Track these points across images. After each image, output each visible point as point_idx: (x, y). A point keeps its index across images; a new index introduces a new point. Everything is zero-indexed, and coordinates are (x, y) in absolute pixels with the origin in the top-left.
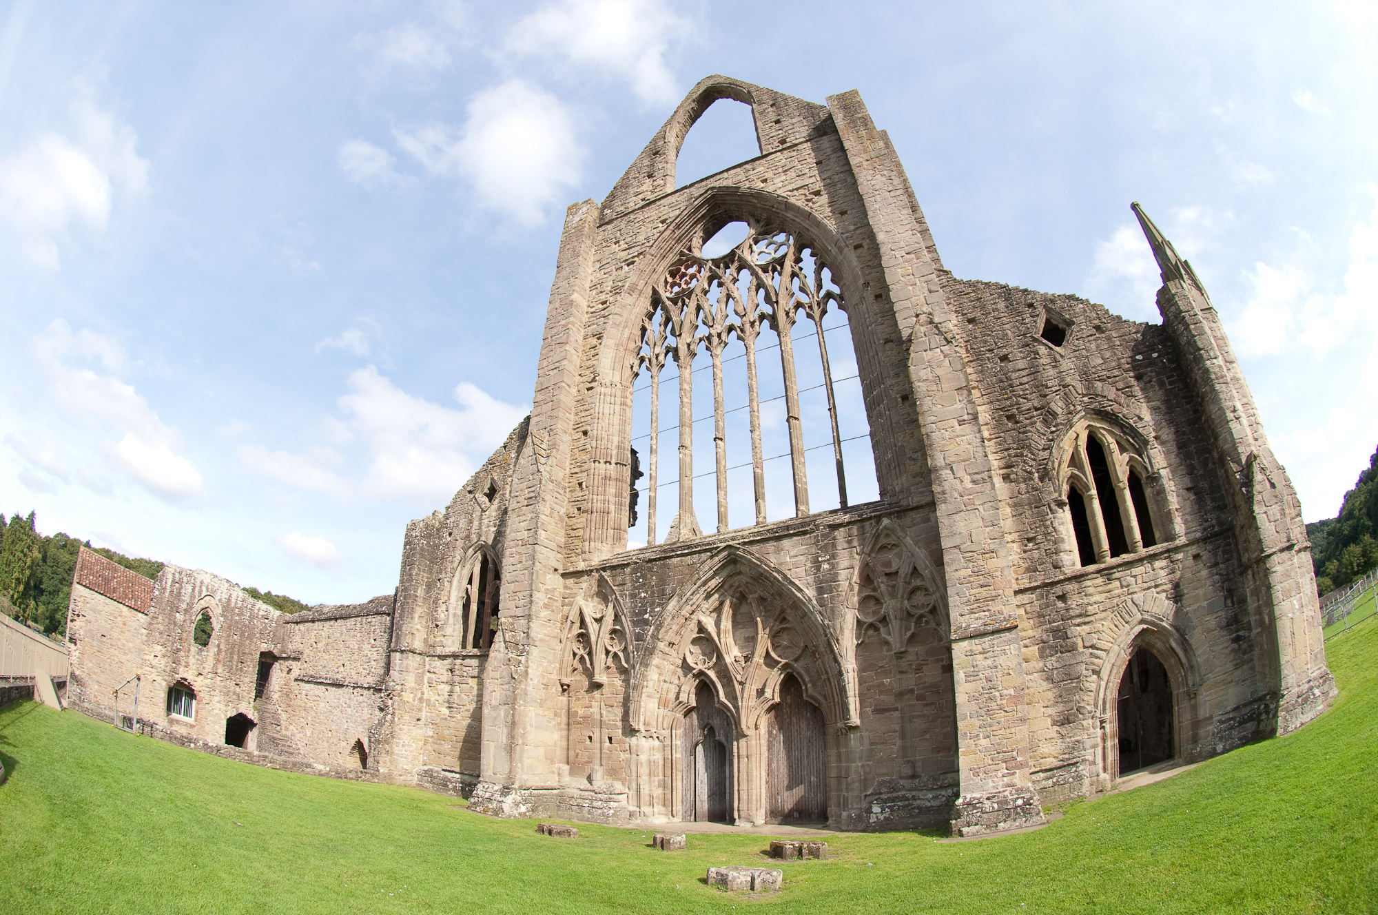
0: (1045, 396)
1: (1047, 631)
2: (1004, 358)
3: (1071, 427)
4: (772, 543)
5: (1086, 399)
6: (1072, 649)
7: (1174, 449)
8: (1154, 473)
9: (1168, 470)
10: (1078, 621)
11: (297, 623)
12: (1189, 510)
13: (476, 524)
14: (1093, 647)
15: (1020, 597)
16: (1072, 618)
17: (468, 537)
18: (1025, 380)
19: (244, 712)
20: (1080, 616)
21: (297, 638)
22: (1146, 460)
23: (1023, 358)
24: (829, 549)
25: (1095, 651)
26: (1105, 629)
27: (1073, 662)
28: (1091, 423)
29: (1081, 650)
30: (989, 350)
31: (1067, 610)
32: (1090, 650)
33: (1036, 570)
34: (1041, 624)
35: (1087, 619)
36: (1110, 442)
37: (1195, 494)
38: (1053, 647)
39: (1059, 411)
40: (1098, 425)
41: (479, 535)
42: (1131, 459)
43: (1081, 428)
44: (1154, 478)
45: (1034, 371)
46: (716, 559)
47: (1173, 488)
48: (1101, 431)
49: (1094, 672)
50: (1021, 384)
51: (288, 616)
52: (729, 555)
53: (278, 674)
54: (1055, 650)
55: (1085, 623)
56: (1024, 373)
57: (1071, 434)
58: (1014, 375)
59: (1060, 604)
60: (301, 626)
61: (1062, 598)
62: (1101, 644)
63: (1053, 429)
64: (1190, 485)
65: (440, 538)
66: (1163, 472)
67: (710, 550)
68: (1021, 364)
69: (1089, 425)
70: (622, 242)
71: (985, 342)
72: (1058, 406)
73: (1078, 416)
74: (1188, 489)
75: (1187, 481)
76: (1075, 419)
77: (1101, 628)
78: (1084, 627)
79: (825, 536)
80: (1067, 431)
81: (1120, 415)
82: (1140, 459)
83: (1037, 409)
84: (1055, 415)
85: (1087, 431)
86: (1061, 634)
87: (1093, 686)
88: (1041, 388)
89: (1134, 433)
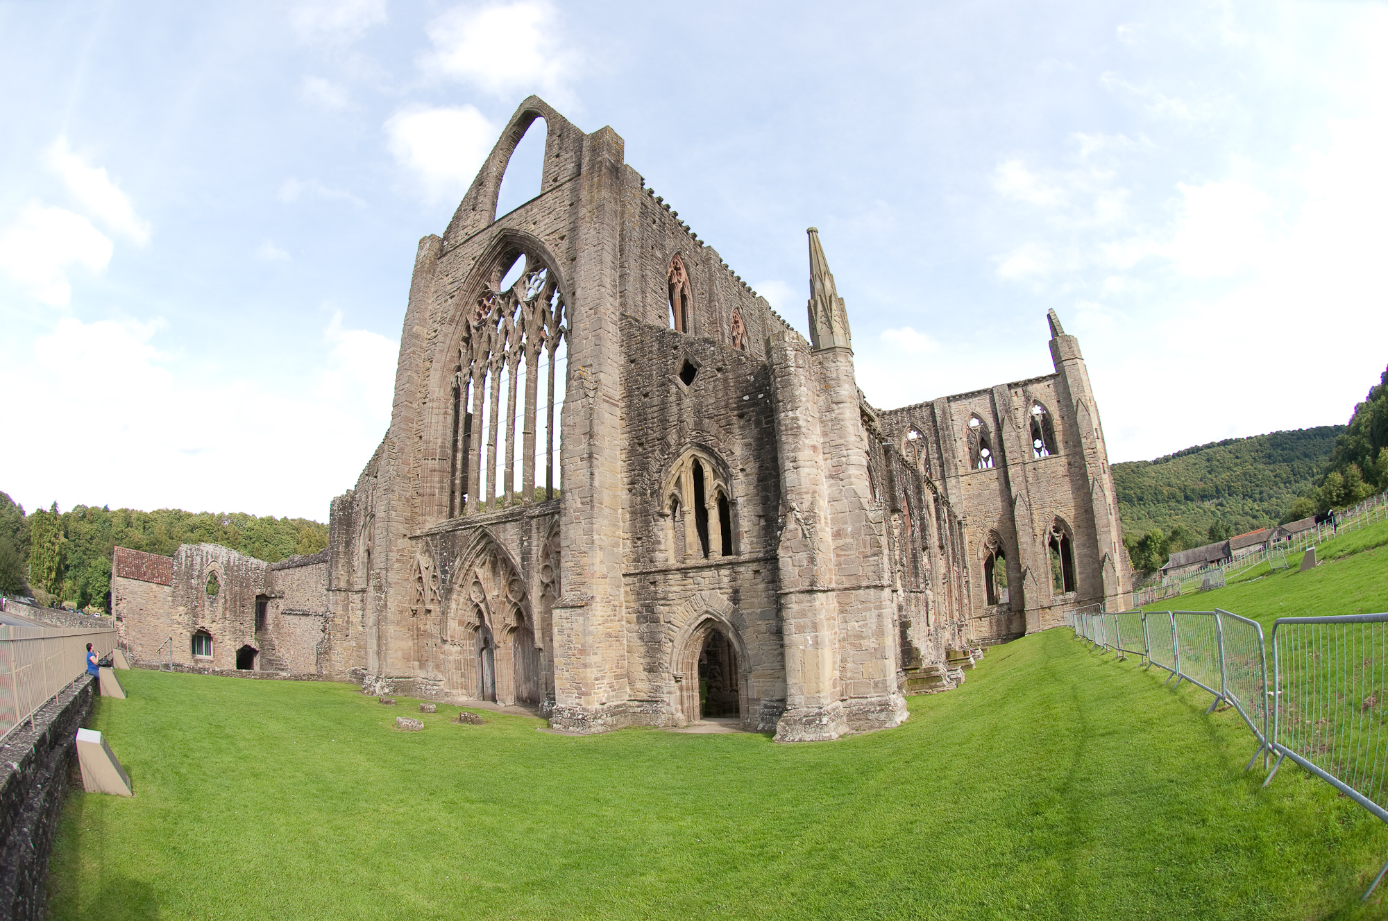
0: (666, 429)
1: (641, 605)
2: (646, 395)
3: (679, 456)
4: (502, 525)
5: (694, 433)
6: (657, 621)
7: (755, 482)
8: (733, 500)
9: (745, 498)
10: (662, 602)
11: (279, 570)
12: (756, 534)
13: (370, 498)
14: (670, 622)
15: (627, 578)
16: (657, 599)
17: (366, 508)
18: (656, 415)
19: (248, 643)
20: (663, 599)
21: (280, 582)
22: (729, 488)
23: (658, 396)
24: (527, 532)
25: (671, 626)
26: (679, 612)
27: (656, 630)
28: (695, 453)
29: (663, 623)
30: (637, 388)
31: (656, 593)
32: (669, 625)
33: (639, 562)
34: (639, 600)
35: (668, 603)
36: (708, 471)
37: (766, 521)
38: (645, 617)
39: (672, 442)
40: (700, 455)
41: (372, 508)
42: (719, 485)
43: (686, 458)
44: (734, 504)
45: (664, 407)
46: (477, 533)
47: (746, 514)
48: (702, 460)
49: (670, 640)
50: (652, 418)
51: (275, 564)
52: (483, 531)
53: (271, 613)
54: (646, 620)
55: (667, 605)
56: (655, 409)
57: (679, 461)
58: (649, 410)
59: (652, 588)
60: (283, 572)
61: (653, 583)
62: (675, 622)
63: (666, 456)
64: (761, 514)
65: (352, 508)
66: (740, 500)
67: (474, 527)
68: (656, 401)
69: (693, 455)
70: (450, 276)
71: (637, 381)
72: (672, 438)
73: (684, 448)
74: (760, 516)
75: (759, 510)
76: (682, 450)
77: (677, 611)
78: (666, 607)
79: (527, 523)
80: (675, 460)
81: (716, 449)
82: (725, 487)
83: (658, 440)
84: (669, 446)
85: (692, 459)
86: (650, 609)
87: (669, 651)
88: (664, 421)
89: (725, 466)
